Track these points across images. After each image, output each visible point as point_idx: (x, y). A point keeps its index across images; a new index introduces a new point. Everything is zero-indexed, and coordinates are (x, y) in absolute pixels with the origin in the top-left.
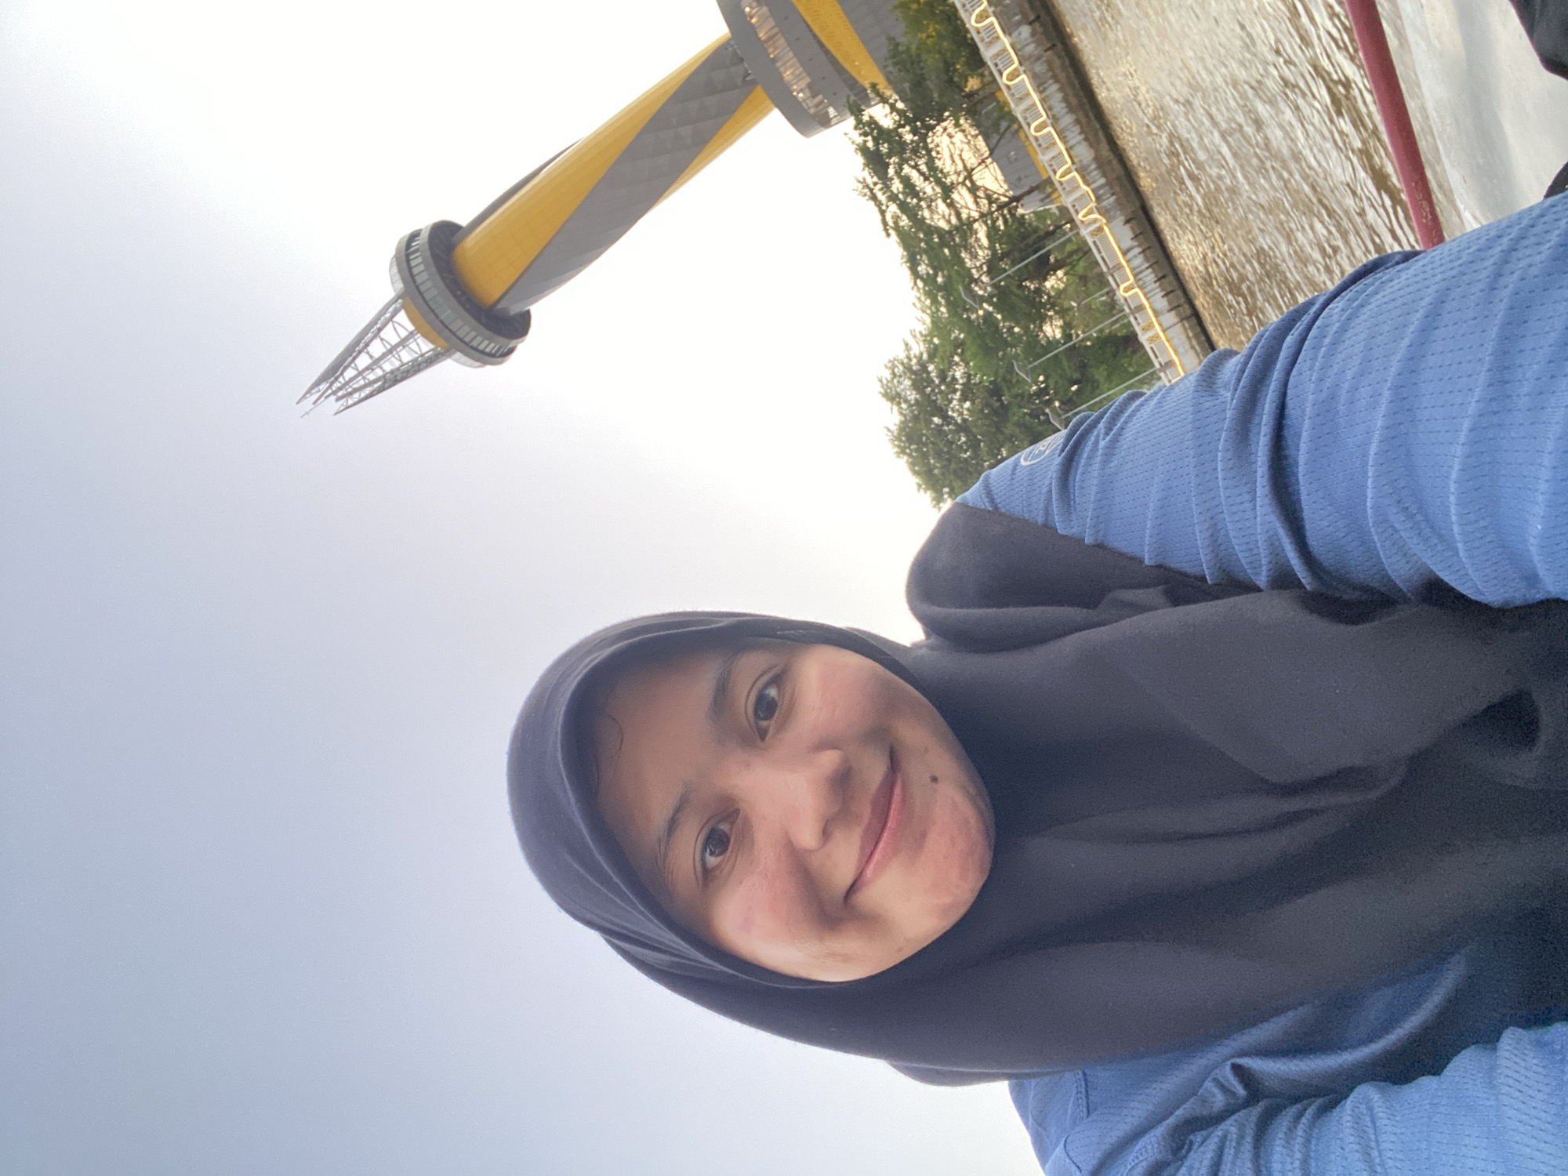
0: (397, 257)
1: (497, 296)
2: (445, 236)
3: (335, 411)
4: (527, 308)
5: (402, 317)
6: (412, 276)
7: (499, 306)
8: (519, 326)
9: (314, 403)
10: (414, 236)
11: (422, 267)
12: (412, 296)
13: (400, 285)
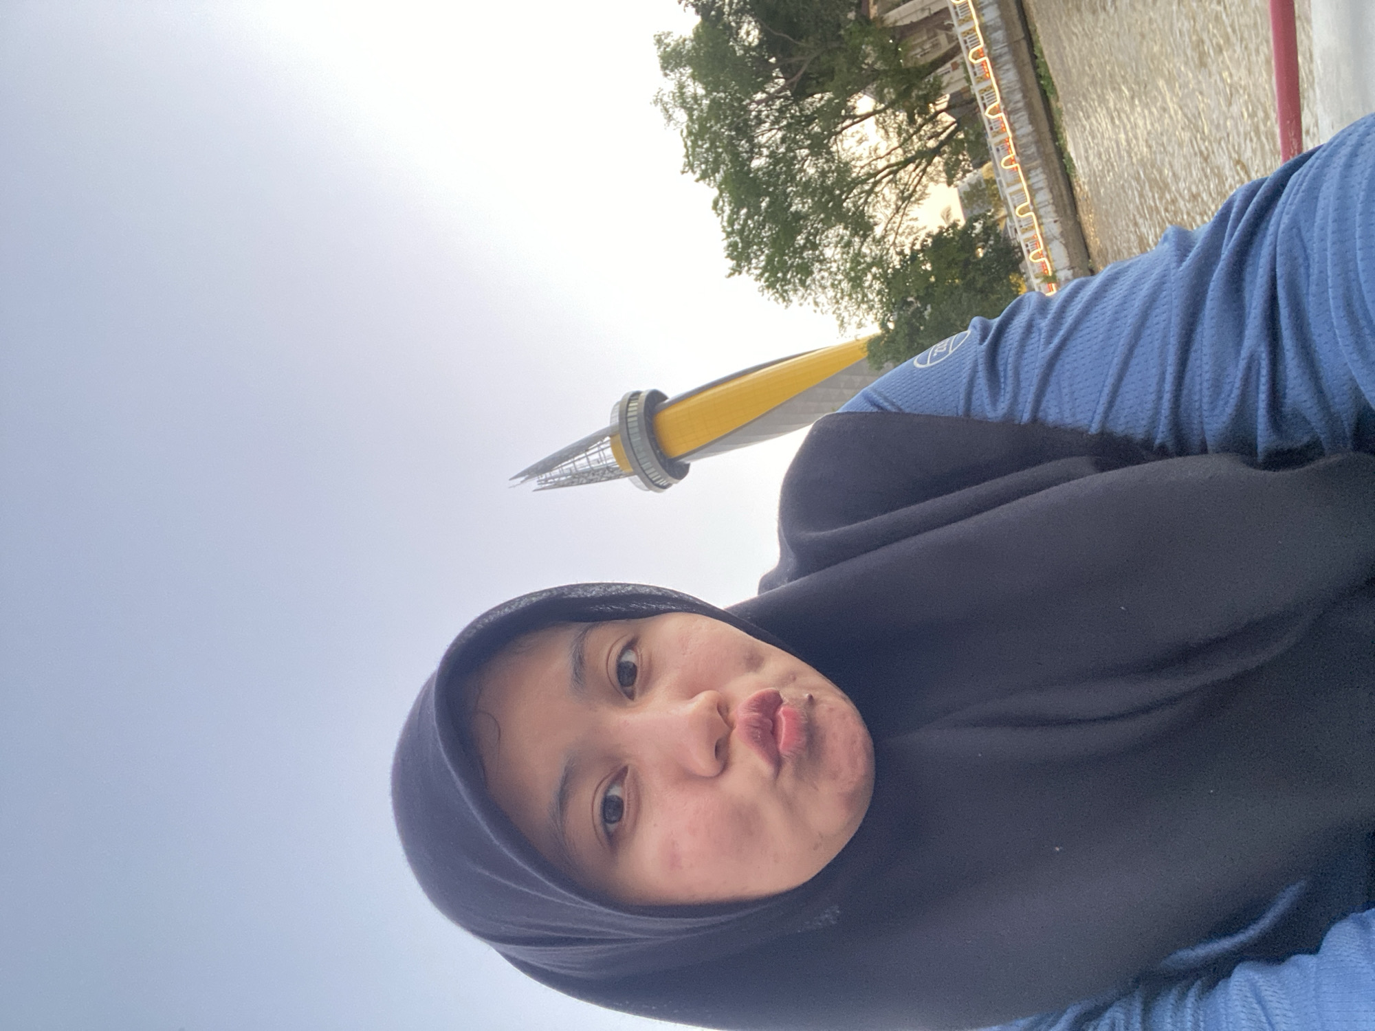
0: (620, 403)
1: (679, 454)
2: (655, 398)
4: (687, 462)
7: (680, 460)
8: (677, 469)
10: (637, 394)
11: (635, 413)
12: (621, 435)
13: (617, 420)
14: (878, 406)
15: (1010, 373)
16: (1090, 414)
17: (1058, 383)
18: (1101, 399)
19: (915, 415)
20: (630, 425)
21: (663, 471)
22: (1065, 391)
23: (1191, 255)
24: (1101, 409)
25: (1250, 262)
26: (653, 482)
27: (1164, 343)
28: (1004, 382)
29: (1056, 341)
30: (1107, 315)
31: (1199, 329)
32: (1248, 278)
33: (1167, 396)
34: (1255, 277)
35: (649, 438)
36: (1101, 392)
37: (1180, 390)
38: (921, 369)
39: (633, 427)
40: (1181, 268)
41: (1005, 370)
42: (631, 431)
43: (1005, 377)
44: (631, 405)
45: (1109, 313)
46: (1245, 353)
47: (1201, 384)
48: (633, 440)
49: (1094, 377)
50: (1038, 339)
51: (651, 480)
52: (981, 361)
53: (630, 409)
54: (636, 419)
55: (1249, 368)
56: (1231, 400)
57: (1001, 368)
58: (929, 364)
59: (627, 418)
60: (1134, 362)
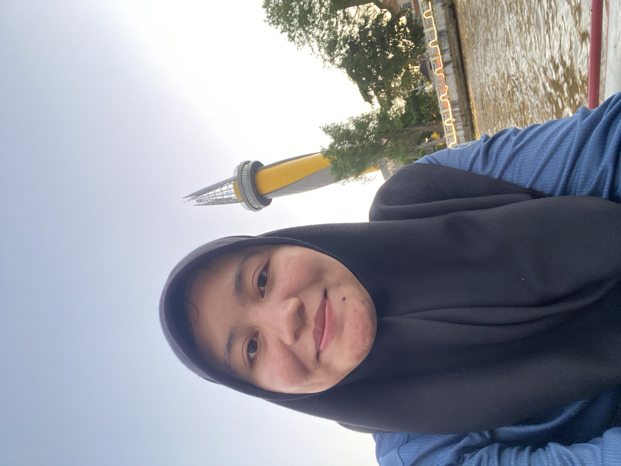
1: (266, 192)
2: (257, 166)
3: (194, 204)
4: (270, 198)
5: (231, 186)
6: (241, 176)
7: (266, 196)
8: (264, 201)
9: (189, 200)
10: (247, 163)
12: (238, 181)
13: (236, 174)
14: (430, 162)
15: (494, 156)
16: (526, 181)
17: (515, 165)
18: (533, 175)
19: (448, 167)
20: (243, 174)
21: (256, 200)
22: (517, 169)
23: (589, 117)
24: (531, 179)
25: (614, 125)
26: (251, 205)
27: (567, 154)
28: (490, 160)
29: (519, 146)
30: (544, 138)
31: (584, 150)
32: (611, 131)
33: (563, 179)
34: (615, 131)
35: (251, 182)
36: (533, 172)
37: (570, 177)
38: (453, 150)
39: (245, 175)
40: (583, 122)
41: (492, 155)
42: (243, 177)
43: (491, 158)
44: (245, 165)
45: (545, 137)
46: (603, 164)
47: (579, 176)
48: (243, 181)
49: (531, 164)
50: (510, 144)
51: (250, 203)
52: (482, 149)
53: (244, 167)
54: (246, 172)
55: (603, 172)
56: (591, 185)
57: (490, 154)
58: (458, 148)
59: (242, 171)
60: (551, 160)
